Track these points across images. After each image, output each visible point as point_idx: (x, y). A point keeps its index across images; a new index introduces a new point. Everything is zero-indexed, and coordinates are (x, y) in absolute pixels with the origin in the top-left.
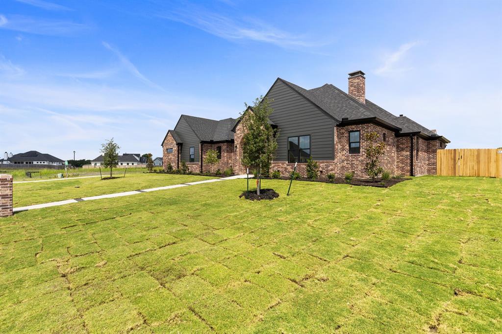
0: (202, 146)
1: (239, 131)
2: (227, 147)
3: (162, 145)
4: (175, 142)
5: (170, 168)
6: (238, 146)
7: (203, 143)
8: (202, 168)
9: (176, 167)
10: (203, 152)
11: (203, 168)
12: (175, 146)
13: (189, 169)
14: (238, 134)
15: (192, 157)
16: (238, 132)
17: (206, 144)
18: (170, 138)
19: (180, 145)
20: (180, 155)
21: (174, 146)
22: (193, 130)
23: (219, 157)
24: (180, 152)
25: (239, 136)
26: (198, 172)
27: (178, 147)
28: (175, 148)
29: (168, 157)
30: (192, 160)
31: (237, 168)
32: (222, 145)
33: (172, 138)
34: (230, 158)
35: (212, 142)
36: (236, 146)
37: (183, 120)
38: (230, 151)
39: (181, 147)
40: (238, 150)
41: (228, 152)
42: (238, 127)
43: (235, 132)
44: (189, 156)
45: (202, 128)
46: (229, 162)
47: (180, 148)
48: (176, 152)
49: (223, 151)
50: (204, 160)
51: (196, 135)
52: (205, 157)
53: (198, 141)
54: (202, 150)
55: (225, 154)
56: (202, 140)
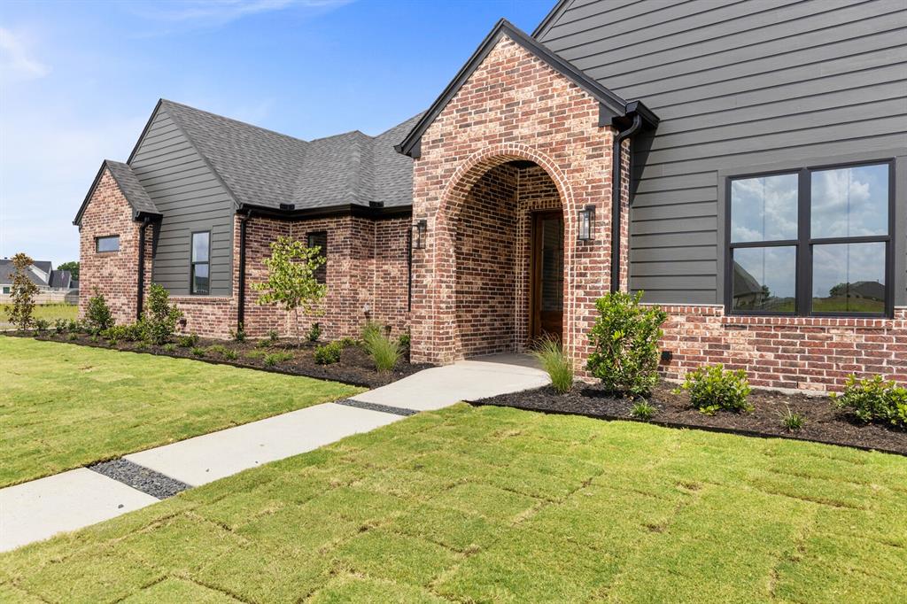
0: (244, 224)
1: (441, 150)
2: (354, 236)
3: (76, 223)
4: (128, 211)
5: (101, 315)
6: (432, 223)
7: (249, 213)
8: (241, 318)
9: (131, 310)
10: (249, 253)
11: (248, 319)
12: (131, 224)
13: (184, 322)
14: (435, 165)
15: (201, 271)
16: (434, 155)
17: (261, 221)
18: (109, 192)
19: (150, 222)
20: (148, 265)
21: (123, 228)
22: (207, 160)
23: (320, 274)
24: (149, 249)
25: (440, 172)
26: (226, 337)
27: (142, 230)
28: (131, 233)
29: (99, 268)
30: (200, 286)
31: (426, 328)
32: (330, 224)
33: (118, 193)
34: (365, 278)
35: (287, 215)
36: (423, 224)
37: (165, 123)
38: (365, 252)
39: (157, 232)
40: (429, 241)
41: (355, 254)
42: (434, 131)
43: (418, 157)
44: (188, 270)
45: (243, 156)
46: (361, 296)
47: (149, 234)
48: (133, 252)
49: (337, 249)
50: (250, 284)
51: (222, 180)
52: (255, 273)
53: (231, 206)
54: (244, 245)
55: (346, 264)
56: (245, 200)
